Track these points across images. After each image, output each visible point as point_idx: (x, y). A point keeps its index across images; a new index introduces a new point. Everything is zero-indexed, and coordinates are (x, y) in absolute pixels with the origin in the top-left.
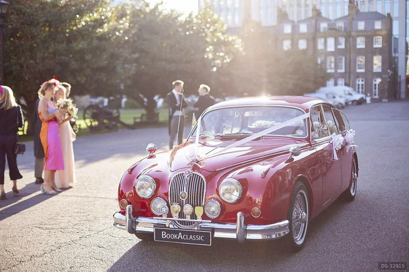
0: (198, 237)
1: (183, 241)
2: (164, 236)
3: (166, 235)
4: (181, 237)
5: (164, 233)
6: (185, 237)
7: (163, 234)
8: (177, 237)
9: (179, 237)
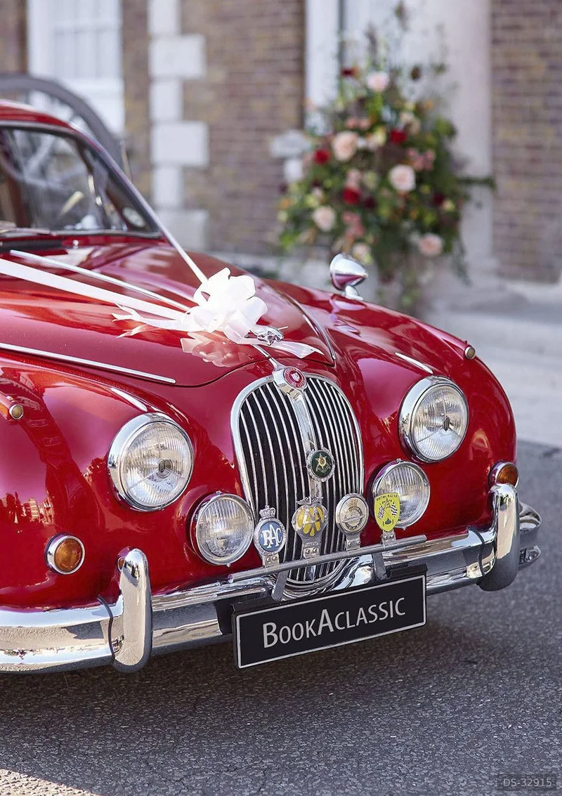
0: (387, 607)
1: (338, 636)
2: (271, 639)
3: (277, 632)
4: (329, 624)
5: (270, 629)
6: (342, 621)
7: (266, 635)
8: (316, 628)
9: (322, 625)
